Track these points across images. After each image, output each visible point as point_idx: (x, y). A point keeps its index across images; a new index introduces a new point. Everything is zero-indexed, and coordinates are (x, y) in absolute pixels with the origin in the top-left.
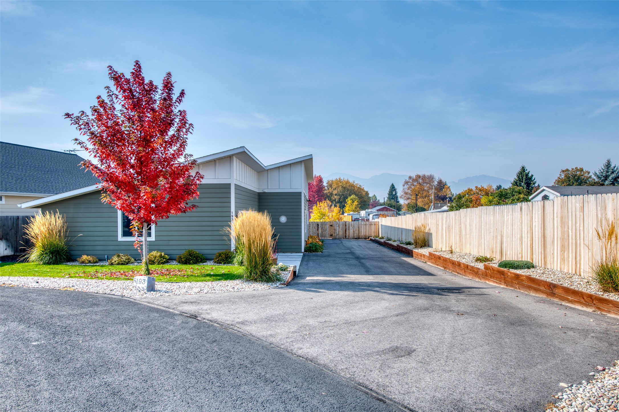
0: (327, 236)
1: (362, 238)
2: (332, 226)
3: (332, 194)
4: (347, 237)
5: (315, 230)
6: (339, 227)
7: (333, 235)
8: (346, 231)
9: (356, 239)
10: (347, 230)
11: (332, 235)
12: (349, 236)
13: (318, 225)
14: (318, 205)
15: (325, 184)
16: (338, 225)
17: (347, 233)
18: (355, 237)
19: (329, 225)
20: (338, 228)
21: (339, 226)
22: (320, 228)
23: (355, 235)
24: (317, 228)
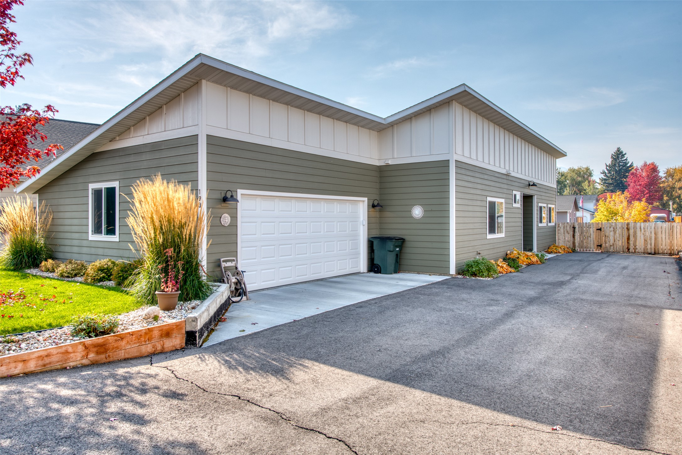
0: (592, 246)
1: (663, 254)
2: (600, 229)
3: (673, 188)
4: (632, 250)
5: (569, 237)
6: (615, 233)
7: (604, 245)
8: (628, 239)
9: (649, 254)
10: (632, 238)
11: (601, 246)
12: (635, 249)
13: (574, 228)
14: (608, 199)
15: (662, 174)
16: (612, 229)
17: (631, 242)
18: (649, 251)
19: (595, 229)
20: (612, 233)
21: (615, 231)
22: (577, 234)
23: (649, 247)
24: (572, 233)
